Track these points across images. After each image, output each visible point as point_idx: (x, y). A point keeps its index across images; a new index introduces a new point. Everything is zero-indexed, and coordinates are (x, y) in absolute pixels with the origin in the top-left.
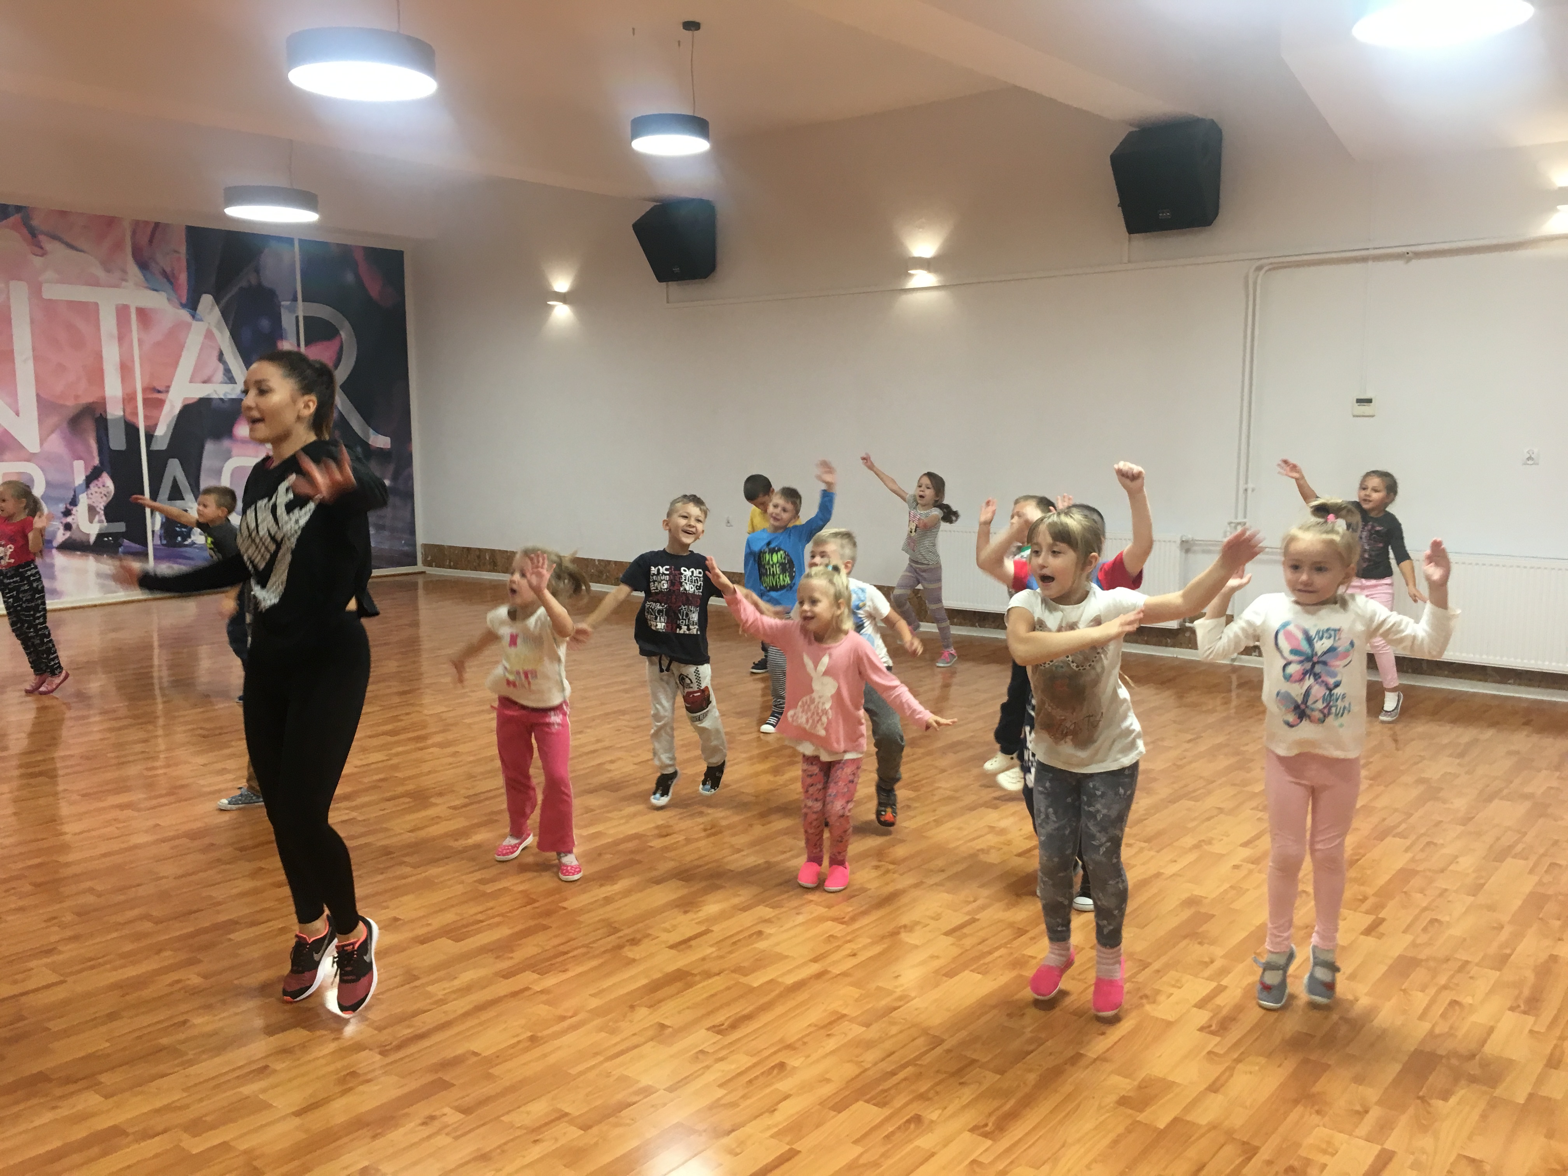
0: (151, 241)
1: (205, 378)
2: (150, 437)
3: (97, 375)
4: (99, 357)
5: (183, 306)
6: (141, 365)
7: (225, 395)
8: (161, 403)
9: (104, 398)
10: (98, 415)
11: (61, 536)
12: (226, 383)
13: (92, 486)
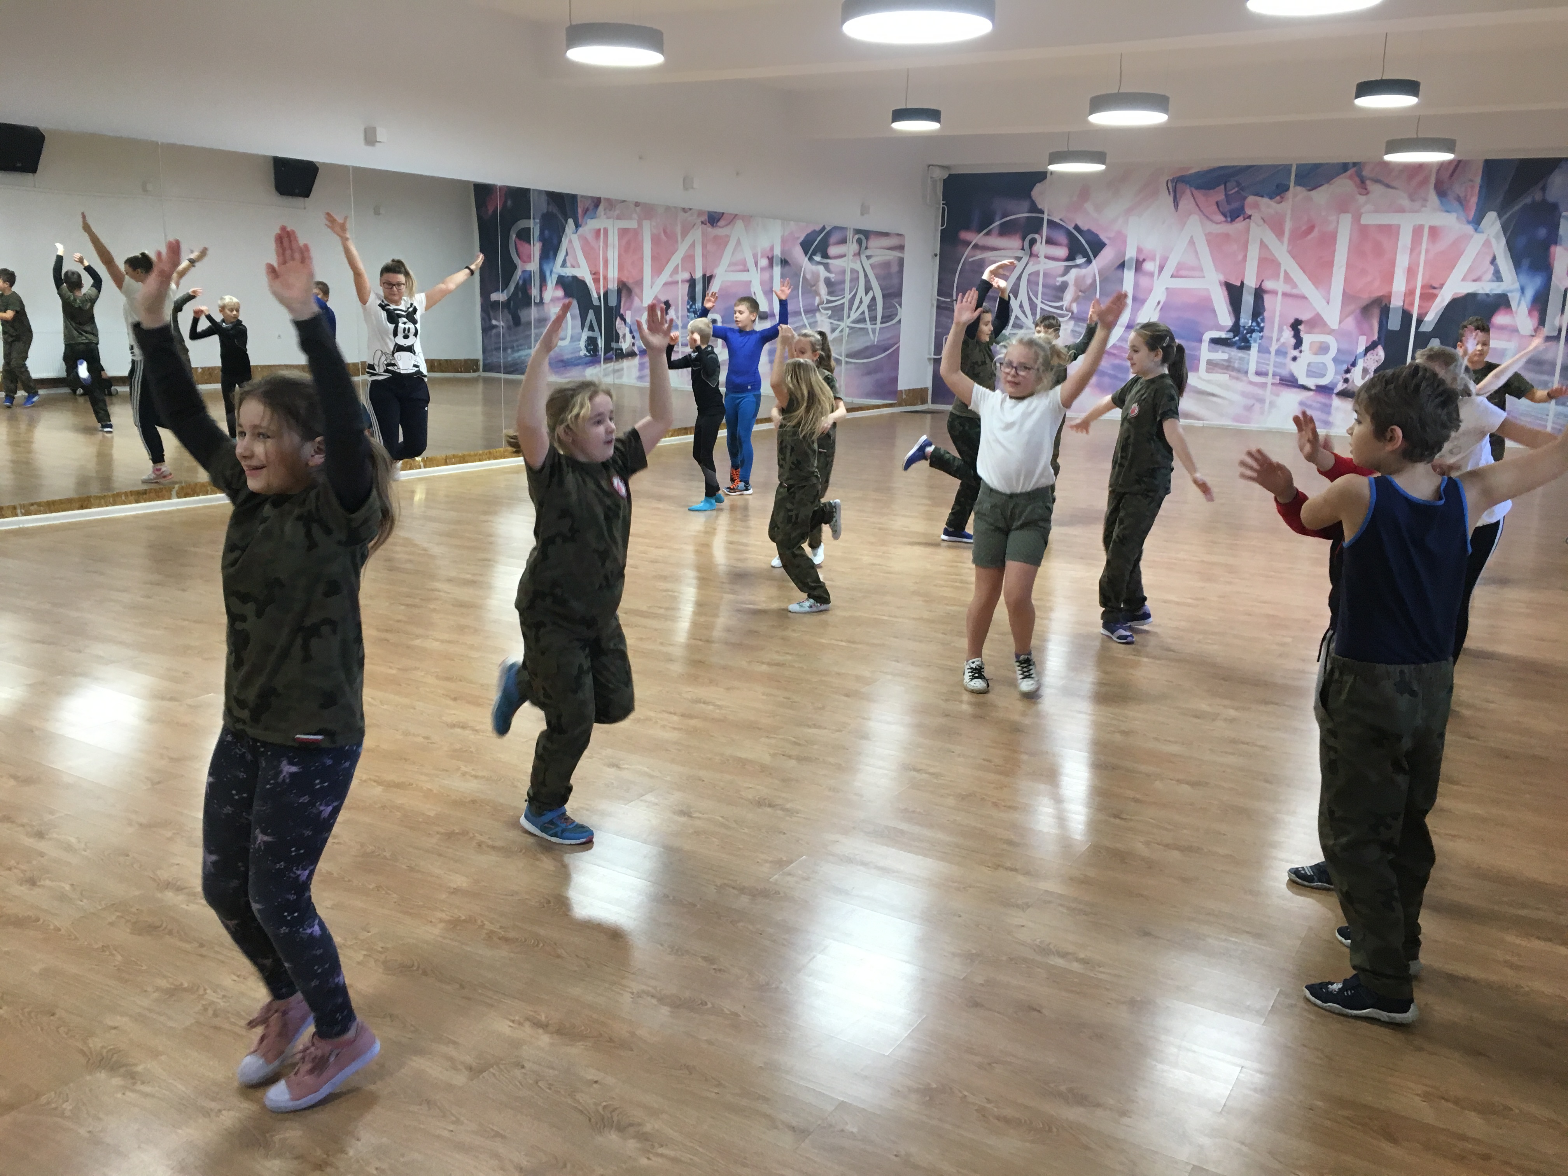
0: (1452, 175)
1: (1475, 277)
2: (1420, 322)
3: (1389, 277)
4: (1393, 264)
5: (1469, 222)
6: (1424, 268)
7: (1491, 290)
8: (1435, 296)
9: (1391, 293)
10: (1384, 304)
11: (1340, 386)
12: (1493, 281)
13: (1368, 354)
